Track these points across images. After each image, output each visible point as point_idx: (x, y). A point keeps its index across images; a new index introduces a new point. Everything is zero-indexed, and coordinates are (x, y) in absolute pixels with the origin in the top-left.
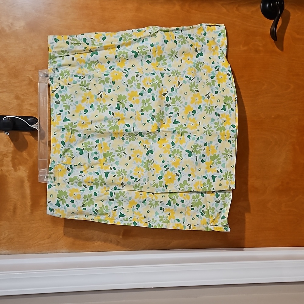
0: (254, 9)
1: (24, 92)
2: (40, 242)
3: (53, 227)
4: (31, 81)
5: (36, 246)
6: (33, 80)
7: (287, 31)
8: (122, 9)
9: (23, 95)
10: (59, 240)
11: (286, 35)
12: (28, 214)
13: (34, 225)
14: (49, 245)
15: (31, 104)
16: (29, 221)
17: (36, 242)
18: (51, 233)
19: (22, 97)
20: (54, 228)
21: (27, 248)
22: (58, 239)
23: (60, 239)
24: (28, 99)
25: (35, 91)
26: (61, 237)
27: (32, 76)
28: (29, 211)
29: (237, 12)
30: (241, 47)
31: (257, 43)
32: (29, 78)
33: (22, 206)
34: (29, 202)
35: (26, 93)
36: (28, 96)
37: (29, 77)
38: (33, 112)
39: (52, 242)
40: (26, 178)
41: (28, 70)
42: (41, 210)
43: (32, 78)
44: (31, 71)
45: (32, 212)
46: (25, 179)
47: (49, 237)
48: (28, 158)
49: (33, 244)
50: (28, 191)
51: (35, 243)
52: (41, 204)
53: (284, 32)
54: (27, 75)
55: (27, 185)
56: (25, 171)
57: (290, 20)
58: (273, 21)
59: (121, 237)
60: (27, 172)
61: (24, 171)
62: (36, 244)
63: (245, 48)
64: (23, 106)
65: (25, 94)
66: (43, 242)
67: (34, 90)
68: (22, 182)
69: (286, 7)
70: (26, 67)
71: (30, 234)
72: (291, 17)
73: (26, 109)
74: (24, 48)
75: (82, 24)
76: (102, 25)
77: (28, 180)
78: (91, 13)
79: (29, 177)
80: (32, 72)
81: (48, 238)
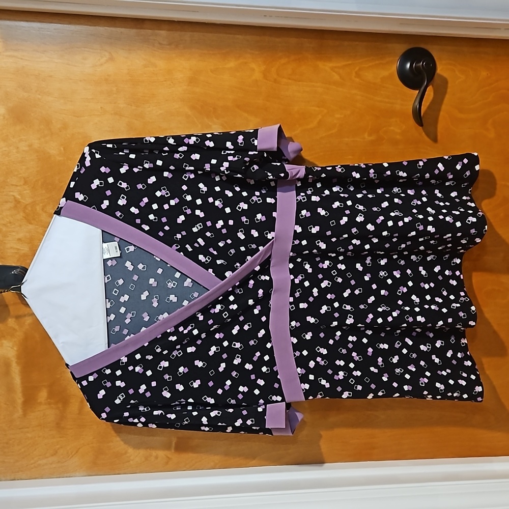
0: (384, 73)
1: (8, 220)
2: (40, 462)
3: (61, 437)
4: (17, 202)
5: (32, 468)
6: (20, 200)
7: (444, 107)
8: (165, 81)
9: (5, 225)
10: (71, 458)
11: (442, 113)
12: (19, 417)
13: (29, 435)
14: (54, 466)
15: (19, 240)
16: (20, 429)
17: (32, 461)
18: (58, 446)
19: (4, 229)
20: (62, 439)
21: (18, 472)
22: (68, 457)
23: (72, 456)
24: (14, 232)
25: (25, 218)
26: (73, 453)
27: (20, 194)
28: (20, 412)
29: (357, 80)
30: (366, 135)
31: (392, 128)
32: (15, 198)
33: (8, 405)
34: (20, 398)
35: (10, 223)
36: (13, 226)
37: (13, 196)
38: (23, 252)
39: (59, 462)
40: (13, 359)
41: (12, 185)
42: (39, 411)
43: (19, 197)
44: (17, 186)
45: (25, 414)
46: (12, 361)
47: (55, 453)
48: (17, 327)
49: (27, 466)
50: (17, 380)
51: (32, 464)
52: (39, 401)
53: (439, 110)
54: (12, 193)
55: (16, 370)
56: (12, 348)
57: (449, 90)
58: (418, 91)
59: (173, 451)
60: (15, 349)
61: (10, 348)
62: (32, 466)
63: (373, 138)
64: (5, 243)
65: (9, 225)
66: (44, 461)
67: (23, 217)
68: (7, 365)
69: (441, 70)
70: (9, 180)
71: (23, 450)
72: (449, 85)
73: (11, 248)
74: (5, 151)
75: (100, 107)
76: (134, 108)
77: (16, 362)
78: (114, 89)
79: (19, 357)
80: (18, 188)
81: (52, 455)
